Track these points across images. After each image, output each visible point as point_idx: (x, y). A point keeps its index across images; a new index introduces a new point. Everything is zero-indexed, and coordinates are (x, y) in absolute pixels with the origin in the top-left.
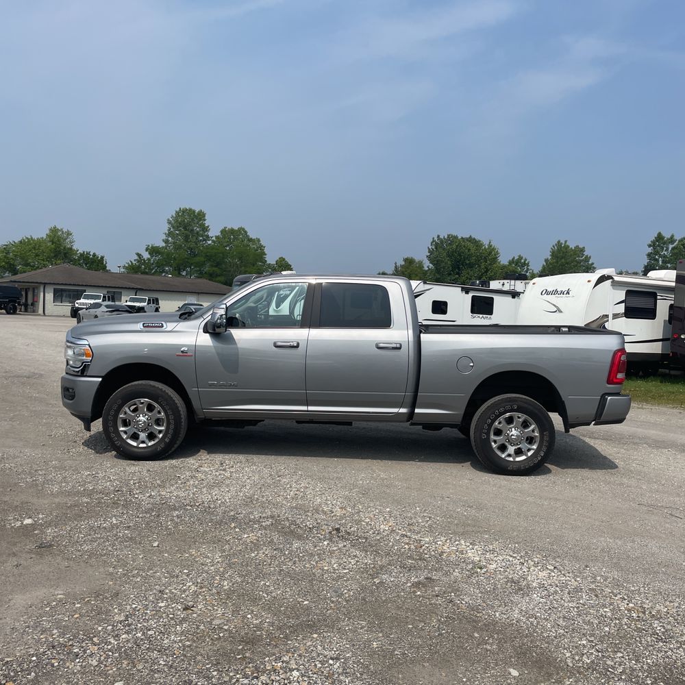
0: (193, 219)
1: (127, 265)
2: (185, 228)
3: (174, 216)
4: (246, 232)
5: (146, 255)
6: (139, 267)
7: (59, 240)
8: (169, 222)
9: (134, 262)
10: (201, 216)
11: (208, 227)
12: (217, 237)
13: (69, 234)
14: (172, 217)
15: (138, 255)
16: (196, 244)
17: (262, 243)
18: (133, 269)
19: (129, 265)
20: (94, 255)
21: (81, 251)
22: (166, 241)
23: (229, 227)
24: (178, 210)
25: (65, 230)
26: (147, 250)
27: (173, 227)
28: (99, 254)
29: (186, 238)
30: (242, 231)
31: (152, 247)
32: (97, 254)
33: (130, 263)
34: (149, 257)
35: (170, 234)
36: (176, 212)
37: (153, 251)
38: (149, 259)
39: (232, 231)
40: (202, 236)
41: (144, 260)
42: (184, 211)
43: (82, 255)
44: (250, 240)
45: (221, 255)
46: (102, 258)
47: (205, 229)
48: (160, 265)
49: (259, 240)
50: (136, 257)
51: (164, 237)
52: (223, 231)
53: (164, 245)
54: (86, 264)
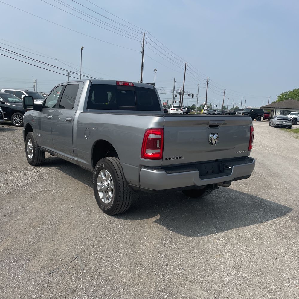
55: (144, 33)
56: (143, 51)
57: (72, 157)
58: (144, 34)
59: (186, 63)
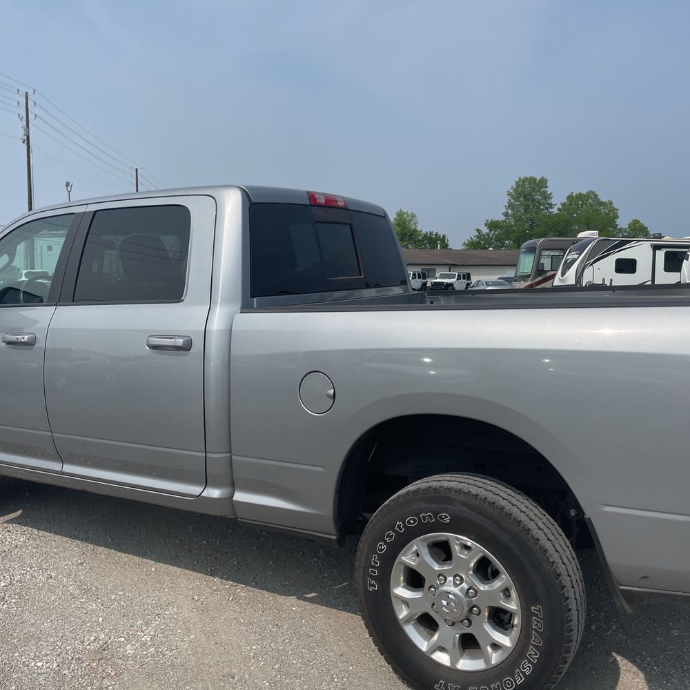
0: (534, 188)
1: (467, 242)
2: (525, 198)
3: (515, 187)
4: (596, 196)
5: (485, 230)
6: (479, 243)
7: (404, 223)
8: (509, 194)
9: (474, 239)
10: (543, 183)
11: (551, 194)
12: (563, 205)
13: (413, 216)
14: (512, 187)
15: (478, 231)
16: (537, 214)
17: (615, 205)
18: (473, 245)
19: (469, 242)
20: (437, 234)
21: (424, 232)
22: (506, 214)
23: (576, 192)
24: (518, 180)
25: (410, 213)
26: (486, 225)
27: (513, 199)
28: (441, 234)
29: (527, 209)
30: (591, 195)
31: (491, 222)
32: (439, 233)
33: (470, 240)
34: (488, 231)
35: (510, 206)
36: (516, 182)
37: (492, 225)
38: (488, 234)
39: (580, 196)
40: (543, 205)
41: (484, 236)
42: (524, 180)
43: (425, 235)
44: (601, 204)
45: (563, 223)
46: (444, 236)
47: (547, 197)
48: (500, 239)
49: (611, 203)
50: (477, 234)
51: (504, 210)
52: (570, 198)
53: (504, 218)
54: (429, 244)
55: (27, 93)
56: (28, 137)
57: (195, 490)
58: (25, 94)
59: (137, 169)
